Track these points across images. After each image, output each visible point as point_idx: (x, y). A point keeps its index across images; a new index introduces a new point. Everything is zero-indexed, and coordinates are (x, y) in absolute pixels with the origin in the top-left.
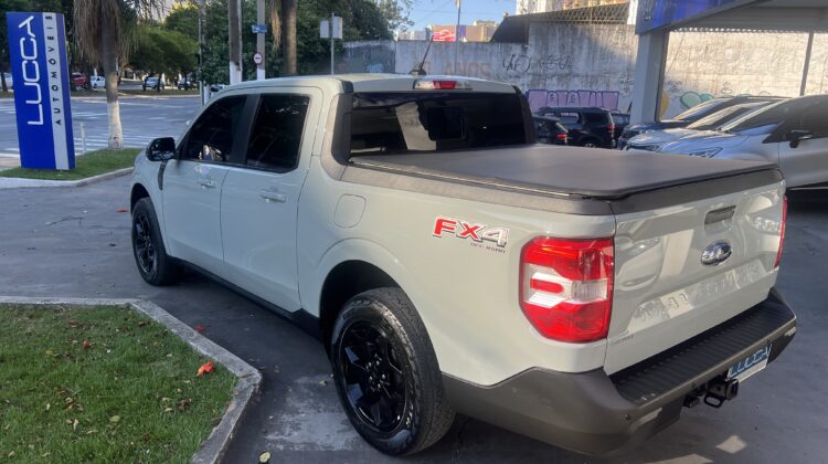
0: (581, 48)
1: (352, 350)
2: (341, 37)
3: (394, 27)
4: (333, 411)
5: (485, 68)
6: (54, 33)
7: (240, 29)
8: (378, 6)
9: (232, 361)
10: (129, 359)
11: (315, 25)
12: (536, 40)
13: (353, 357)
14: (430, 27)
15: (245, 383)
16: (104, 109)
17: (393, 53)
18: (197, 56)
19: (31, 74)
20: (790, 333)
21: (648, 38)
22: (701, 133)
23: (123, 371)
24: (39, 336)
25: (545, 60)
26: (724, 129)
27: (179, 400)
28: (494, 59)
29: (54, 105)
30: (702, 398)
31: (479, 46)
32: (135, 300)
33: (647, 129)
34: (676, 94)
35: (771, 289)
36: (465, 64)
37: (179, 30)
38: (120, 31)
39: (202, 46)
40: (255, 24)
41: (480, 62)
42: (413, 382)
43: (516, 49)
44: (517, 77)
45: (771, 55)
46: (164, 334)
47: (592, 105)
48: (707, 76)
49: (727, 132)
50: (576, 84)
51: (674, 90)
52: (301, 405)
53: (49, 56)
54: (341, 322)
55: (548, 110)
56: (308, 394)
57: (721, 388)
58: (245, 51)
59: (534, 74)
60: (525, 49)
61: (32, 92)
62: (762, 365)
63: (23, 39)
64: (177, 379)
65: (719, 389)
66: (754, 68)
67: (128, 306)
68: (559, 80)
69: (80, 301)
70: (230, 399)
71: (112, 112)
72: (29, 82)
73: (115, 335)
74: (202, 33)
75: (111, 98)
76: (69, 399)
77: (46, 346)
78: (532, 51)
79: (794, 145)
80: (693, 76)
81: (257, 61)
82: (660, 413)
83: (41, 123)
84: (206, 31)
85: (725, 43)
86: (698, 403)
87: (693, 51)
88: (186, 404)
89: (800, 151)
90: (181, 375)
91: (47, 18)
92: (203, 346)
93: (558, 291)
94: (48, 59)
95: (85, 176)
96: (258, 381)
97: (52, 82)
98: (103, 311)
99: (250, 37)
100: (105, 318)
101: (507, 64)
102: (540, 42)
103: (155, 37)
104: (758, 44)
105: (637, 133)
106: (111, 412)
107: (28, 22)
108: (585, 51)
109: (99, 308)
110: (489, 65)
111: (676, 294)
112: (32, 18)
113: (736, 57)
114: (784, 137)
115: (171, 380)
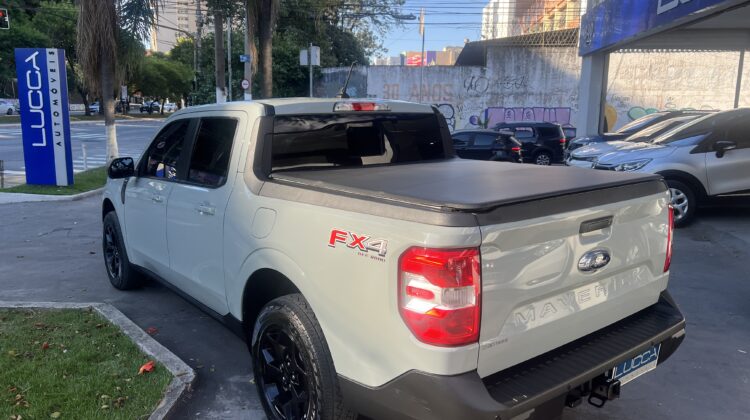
0: (535, 69)
1: (269, 351)
2: (318, 64)
3: (370, 54)
4: (256, 408)
5: (448, 89)
6: (56, 66)
7: (229, 59)
8: (355, 36)
9: (171, 361)
10: (80, 359)
11: (296, 54)
12: (494, 63)
13: (269, 358)
14: (404, 53)
15: (178, 382)
16: (103, 131)
17: (365, 77)
18: (193, 83)
19: (36, 102)
20: (678, 335)
21: (590, 60)
22: (636, 145)
23: (72, 370)
24: (7, 337)
25: (503, 80)
26: (656, 141)
27: (117, 398)
28: (456, 81)
29: (55, 129)
30: (585, 399)
31: (443, 69)
32: (97, 304)
33: (590, 141)
34: (623, 109)
35: (662, 293)
36: (429, 85)
37: (182, 61)
38: (117, 64)
39: (197, 75)
40: (243, 54)
41: (442, 84)
42: (315, 382)
43: (476, 71)
44: (477, 96)
45: (711, 72)
46: (117, 335)
47: (547, 120)
48: (652, 93)
49: (657, 144)
50: (531, 102)
51: (622, 105)
52: (229, 402)
53: (52, 86)
54: (258, 326)
55: (503, 125)
56: (237, 392)
57: (602, 388)
58: (234, 77)
59: (492, 94)
60: (483, 72)
61: (36, 118)
62: (652, 366)
63: (29, 72)
64: (119, 377)
65: (601, 390)
66: (696, 84)
67: (91, 309)
68: (516, 98)
69: (49, 305)
70: (162, 397)
71: (109, 134)
72: (35, 109)
73: (73, 337)
74: (197, 62)
75: (109, 122)
76: (19, 396)
77: (9, 346)
78: (490, 73)
79: (720, 155)
80: (639, 92)
81: (245, 87)
82: (532, 415)
83: (44, 144)
84: (200, 60)
85: (667, 61)
86: (580, 403)
87: (639, 70)
88: (122, 401)
89: (725, 161)
90: (124, 374)
91: (51, 53)
92: (149, 347)
93: (430, 298)
94: (50, 88)
95: (81, 191)
96: (191, 380)
97: (54, 108)
98: (68, 314)
99: (239, 66)
100: (68, 320)
101: (467, 85)
102: (498, 66)
103: (159, 67)
104: (699, 62)
105: (581, 145)
106: (52, 410)
107: (33, 57)
108: (538, 72)
109: (65, 311)
110: (451, 86)
111: (552, 300)
112: (37, 53)
113: (678, 75)
114: (711, 148)
115: (114, 377)
